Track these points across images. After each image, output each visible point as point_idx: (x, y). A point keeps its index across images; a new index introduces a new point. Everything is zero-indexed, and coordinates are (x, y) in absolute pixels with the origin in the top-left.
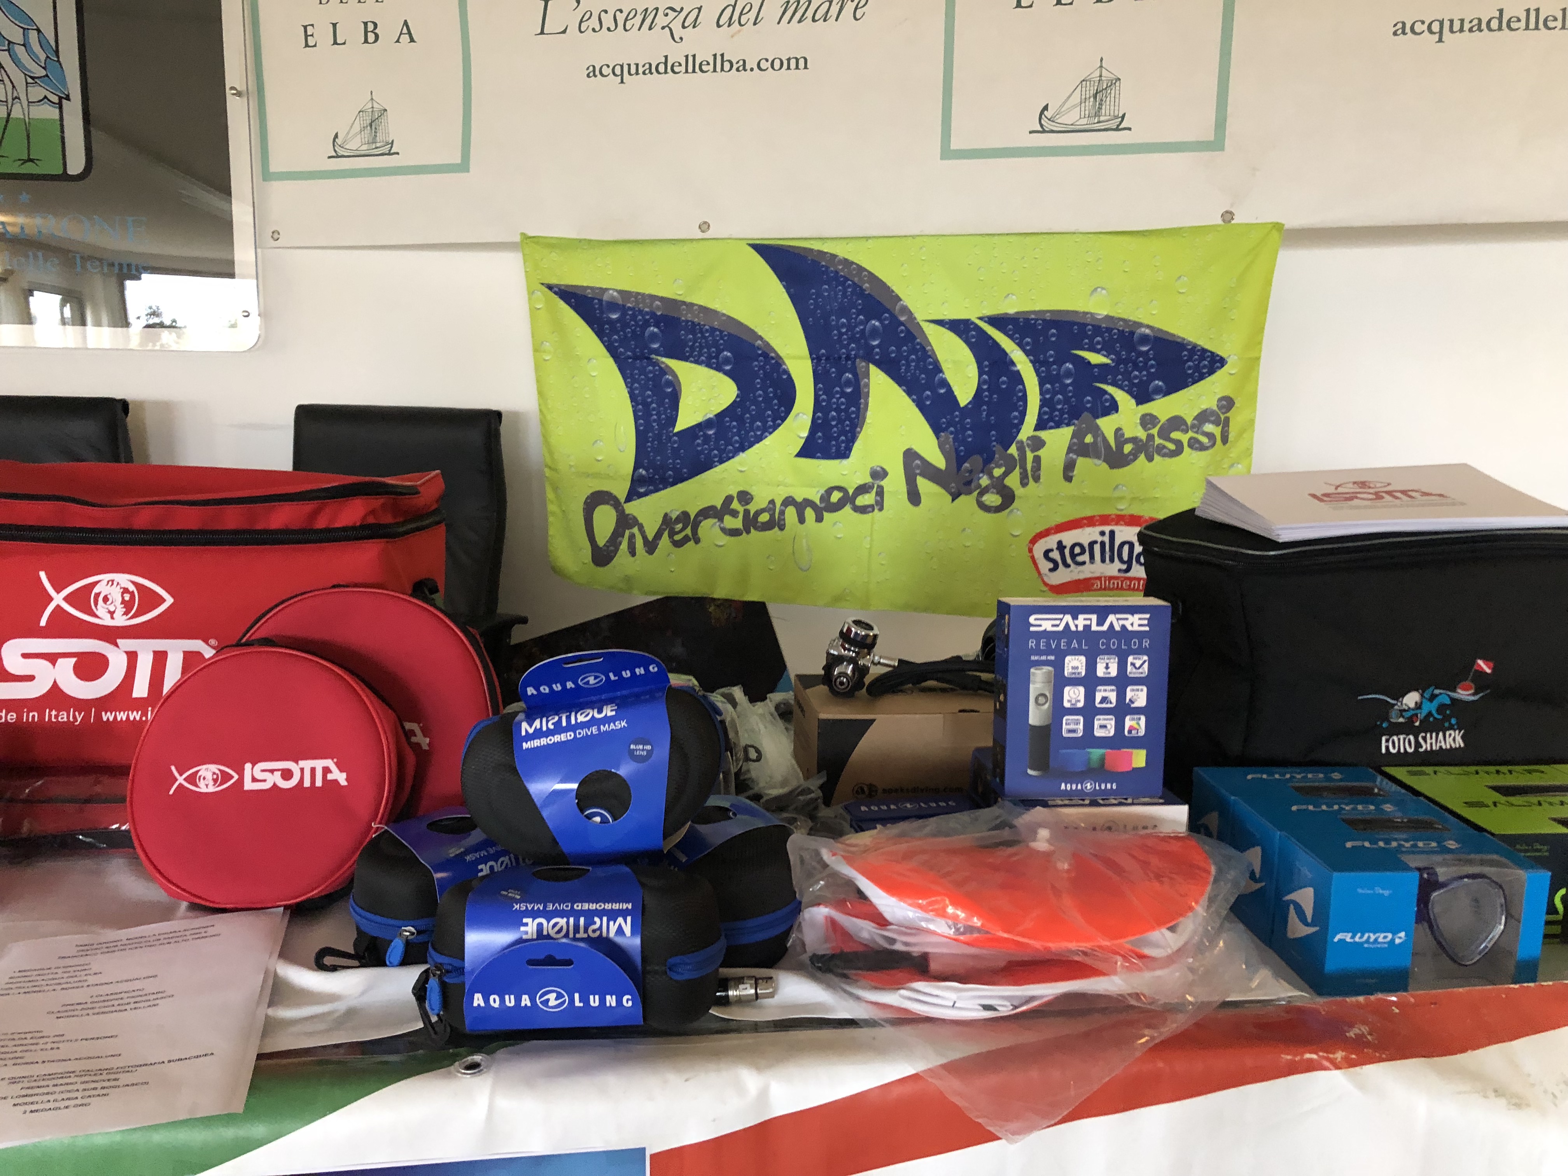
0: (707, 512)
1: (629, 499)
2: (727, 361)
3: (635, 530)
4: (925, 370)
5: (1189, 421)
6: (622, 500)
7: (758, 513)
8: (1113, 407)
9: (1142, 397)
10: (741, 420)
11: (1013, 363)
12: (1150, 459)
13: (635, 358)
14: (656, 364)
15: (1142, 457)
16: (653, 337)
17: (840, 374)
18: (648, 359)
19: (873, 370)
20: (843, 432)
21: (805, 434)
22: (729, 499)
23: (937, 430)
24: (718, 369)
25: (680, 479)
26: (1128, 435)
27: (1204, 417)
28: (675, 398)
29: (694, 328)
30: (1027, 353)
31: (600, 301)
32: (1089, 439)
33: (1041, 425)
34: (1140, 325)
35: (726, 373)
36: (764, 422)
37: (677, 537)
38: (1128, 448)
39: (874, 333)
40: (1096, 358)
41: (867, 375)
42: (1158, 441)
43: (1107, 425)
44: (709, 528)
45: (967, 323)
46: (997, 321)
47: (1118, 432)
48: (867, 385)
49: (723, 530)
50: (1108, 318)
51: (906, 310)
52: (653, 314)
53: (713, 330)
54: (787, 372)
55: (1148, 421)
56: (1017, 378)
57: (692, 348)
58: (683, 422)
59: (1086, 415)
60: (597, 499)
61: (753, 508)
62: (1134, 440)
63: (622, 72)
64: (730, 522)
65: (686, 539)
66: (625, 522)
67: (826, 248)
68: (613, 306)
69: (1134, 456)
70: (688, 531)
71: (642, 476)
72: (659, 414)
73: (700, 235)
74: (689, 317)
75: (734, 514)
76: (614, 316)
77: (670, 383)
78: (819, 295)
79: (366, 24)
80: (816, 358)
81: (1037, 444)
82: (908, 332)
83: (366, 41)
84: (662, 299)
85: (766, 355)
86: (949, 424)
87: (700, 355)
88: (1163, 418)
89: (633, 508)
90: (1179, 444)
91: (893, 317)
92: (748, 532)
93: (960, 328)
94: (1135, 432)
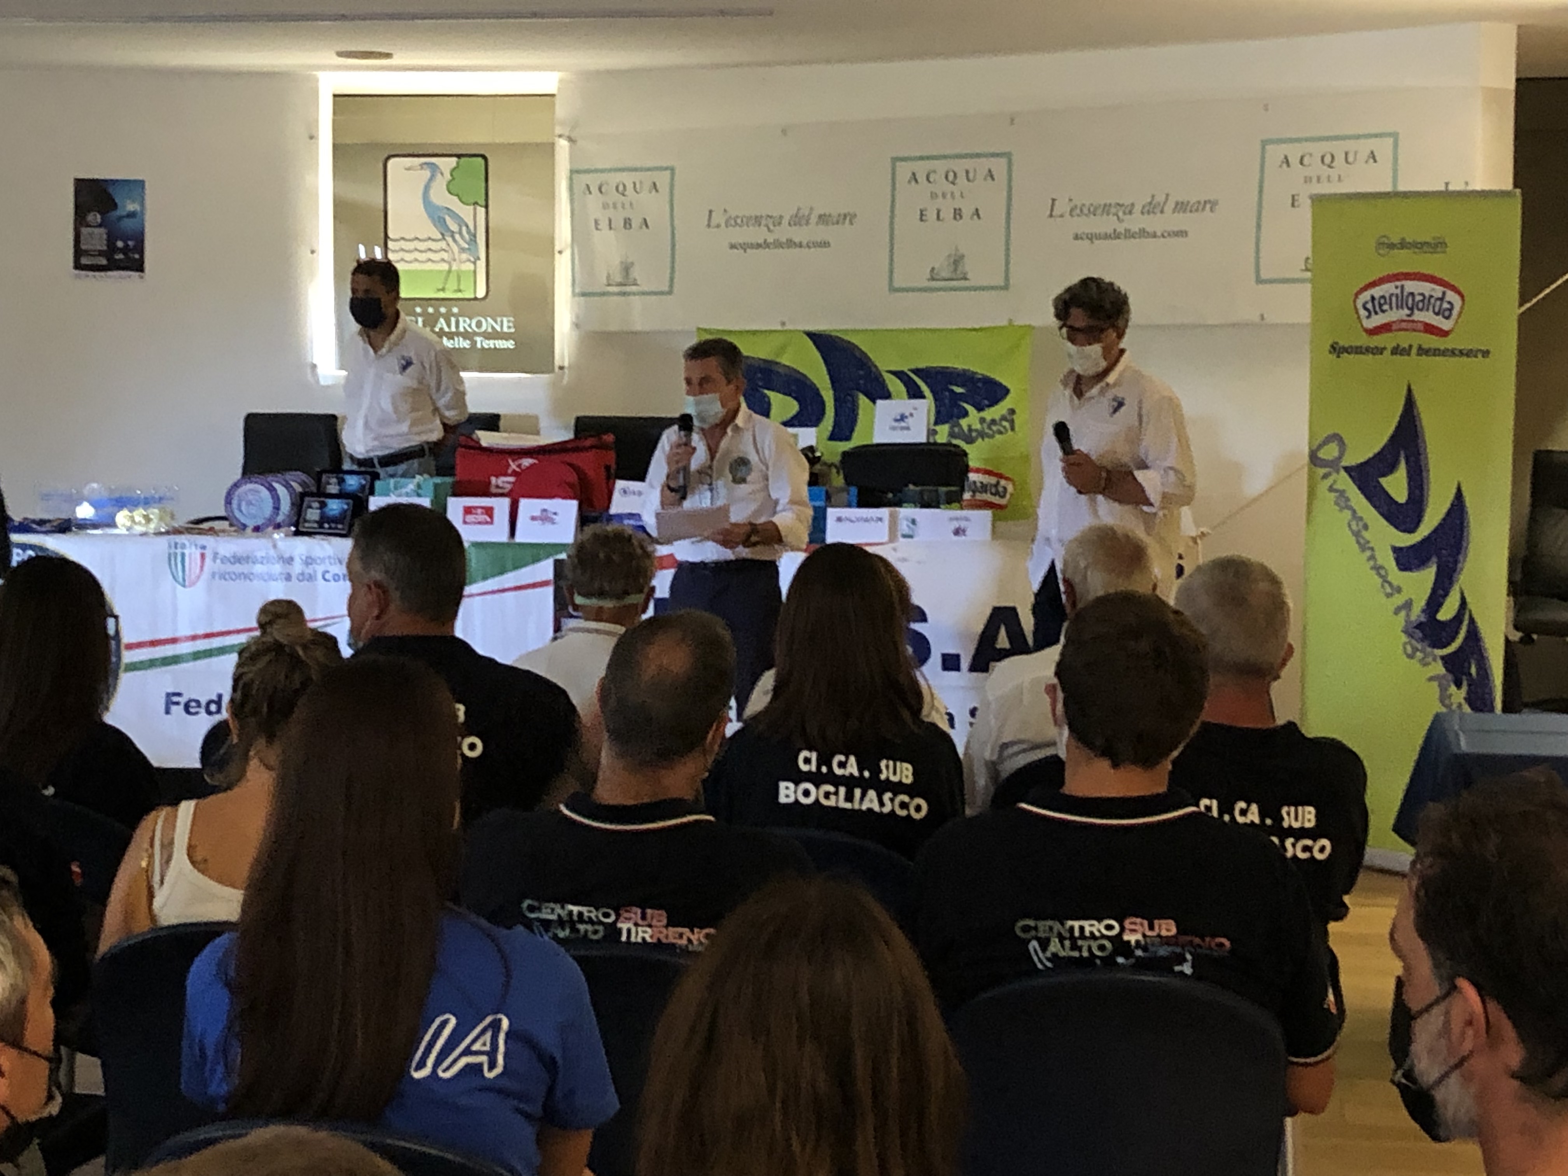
2: (795, 391)
5: (998, 420)
8: (966, 414)
9: (980, 409)
10: (800, 421)
11: (923, 392)
12: (983, 439)
13: (750, 390)
14: (761, 392)
15: (980, 439)
16: (760, 379)
17: (846, 397)
18: (757, 390)
19: (861, 394)
20: (848, 426)
21: (831, 428)
24: (791, 396)
26: (973, 428)
28: (768, 410)
29: (777, 374)
30: (930, 388)
32: (957, 431)
33: (936, 423)
34: (977, 373)
35: (793, 397)
38: (974, 434)
39: (860, 376)
40: (959, 390)
41: (858, 397)
42: (986, 430)
43: (964, 423)
45: (902, 372)
46: (917, 371)
47: (969, 426)
48: (858, 403)
50: (962, 369)
51: (875, 366)
52: (759, 367)
53: (786, 375)
54: (822, 397)
55: (982, 420)
57: (778, 385)
59: (955, 419)
62: (976, 430)
63: (745, 247)
67: (841, 335)
69: (976, 438)
73: (781, 328)
74: (777, 369)
77: (766, 403)
78: (835, 358)
80: (834, 389)
81: (935, 433)
82: (876, 376)
83: (625, 228)
84: (764, 360)
85: (811, 388)
87: (781, 389)
88: (988, 419)
90: (993, 432)
91: (870, 370)
93: (899, 374)
94: (978, 426)
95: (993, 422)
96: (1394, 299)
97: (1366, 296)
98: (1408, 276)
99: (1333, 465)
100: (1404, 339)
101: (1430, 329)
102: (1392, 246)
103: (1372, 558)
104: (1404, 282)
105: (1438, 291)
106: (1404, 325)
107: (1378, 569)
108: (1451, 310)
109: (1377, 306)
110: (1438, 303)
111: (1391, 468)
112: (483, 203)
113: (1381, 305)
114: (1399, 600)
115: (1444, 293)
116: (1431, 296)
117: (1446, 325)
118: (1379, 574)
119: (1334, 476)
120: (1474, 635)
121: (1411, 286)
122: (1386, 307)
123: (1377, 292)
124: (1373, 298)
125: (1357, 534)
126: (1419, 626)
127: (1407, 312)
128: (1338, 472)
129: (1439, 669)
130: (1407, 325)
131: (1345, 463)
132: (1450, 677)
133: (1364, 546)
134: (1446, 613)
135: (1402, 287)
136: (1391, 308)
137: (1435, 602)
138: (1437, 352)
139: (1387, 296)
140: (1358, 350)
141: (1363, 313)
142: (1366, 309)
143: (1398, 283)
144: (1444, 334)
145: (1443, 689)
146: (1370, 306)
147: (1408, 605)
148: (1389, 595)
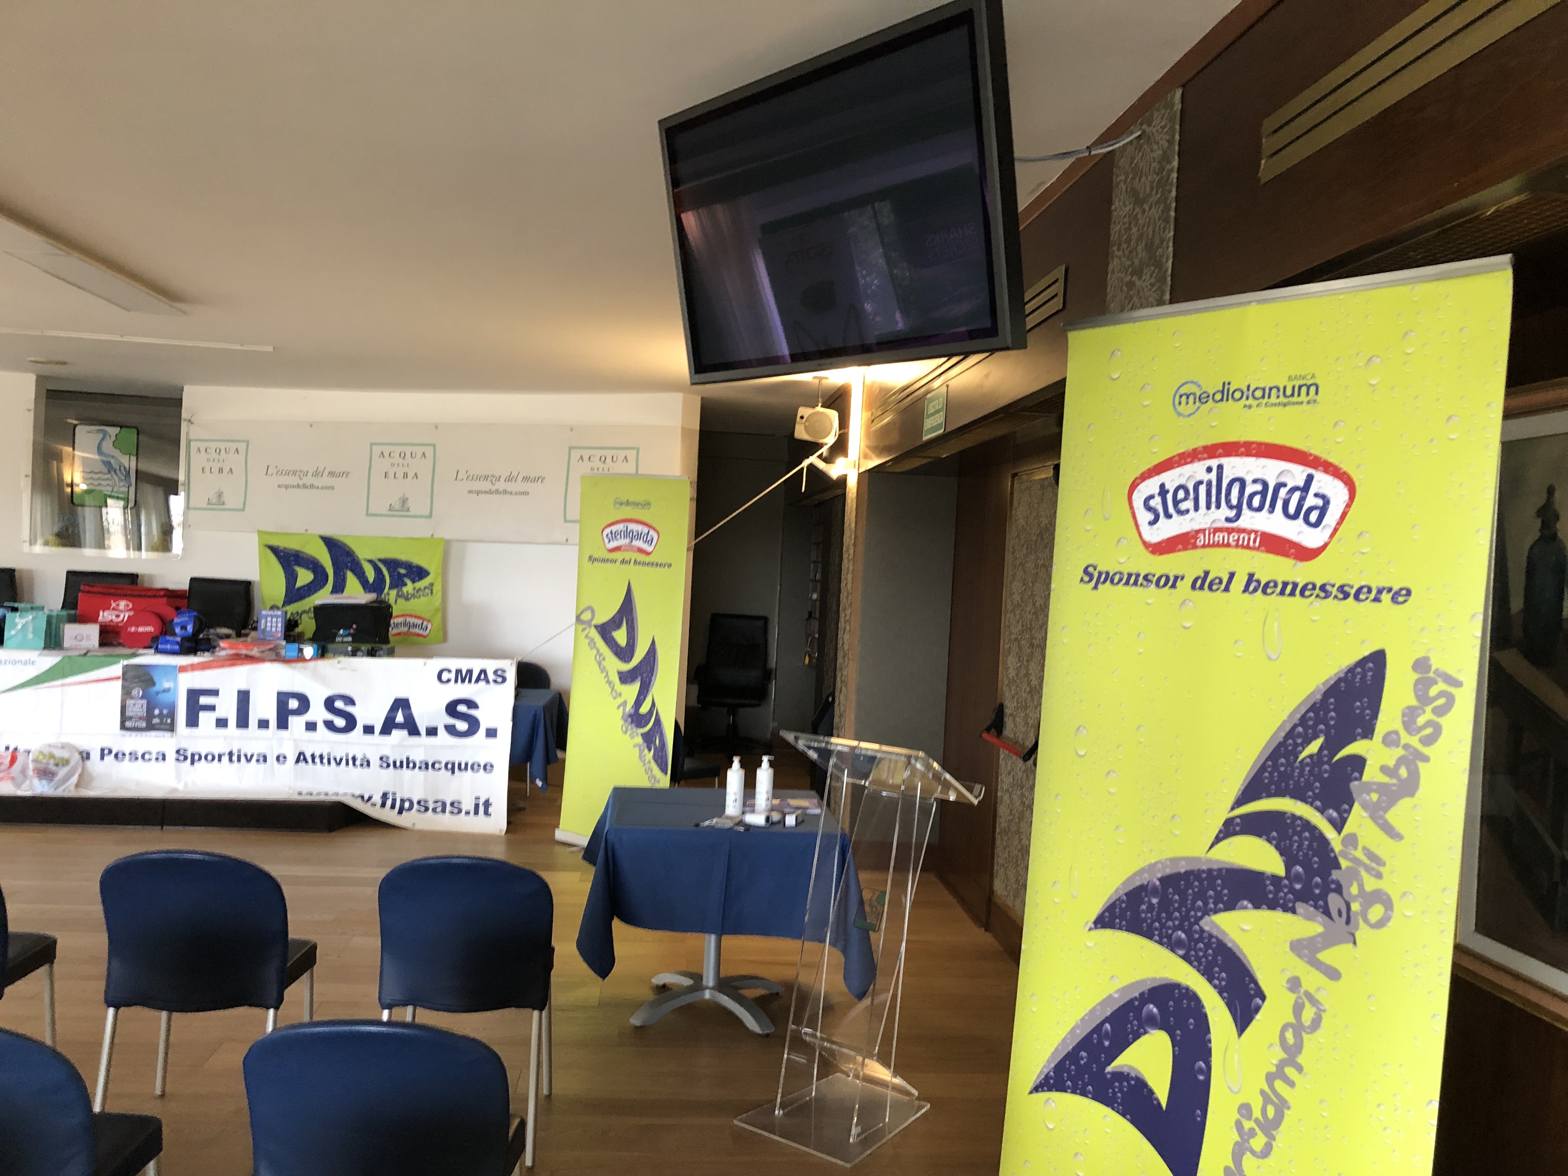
0: (304, 612)
2: (310, 567)
4: (361, 573)
6: (281, 607)
10: (314, 584)
13: (286, 565)
14: (292, 568)
16: (291, 560)
17: (340, 573)
18: (290, 566)
19: (348, 571)
20: (341, 590)
23: (365, 590)
24: (308, 569)
25: (297, 601)
26: (409, 592)
29: (302, 558)
30: (386, 569)
31: (278, 550)
32: (401, 593)
33: (390, 588)
35: (310, 571)
36: (321, 584)
38: (409, 596)
39: (349, 562)
40: (402, 571)
41: (347, 573)
42: (416, 594)
46: (379, 560)
48: (347, 576)
50: (405, 560)
51: (356, 556)
52: (292, 554)
53: (307, 558)
54: (326, 571)
56: (384, 574)
57: (301, 564)
58: (298, 585)
60: (274, 606)
68: (282, 551)
71: (287, 599)
72: (292, 583)
73: (305, 532)
74: (301, 555)
76: (281, 554)
77: (295, 574)
78: (335, 551)
79: (220, 468)
80: (334, 567)
82: (357, 562)
83: (220, 472)
84: (295, 550)
85: (321, 566)
86: (368, 588)
87: (303, 565)
91: (353, 557)
93: (370, 561)
94: (411, 592)
95: (420, 589)
96: (622, 533)
97: (607, 531)
98: (630, 521)
99: (589, 623)
100: (628, 555)
101: (641, 550)
102: (622, 504)
103: (607, 676)
104: (628, 524)
105: (645, 530)
107: (609, 682)
108: (652, 540)
109: (613, 536)
110: (646, 536)
111: (619, 626)
112: (135, 453)
113: (615, 536)
114: (619, 701)
115: (648, 531)
116: (642, 533)
117: (649, 549)
118: (610, 685)
119: (588, 629)
120: (658, 722)
121: (631, 526)
122: (618, 537)
123: (613, 529)
124: (611, 532)
125: (599, 664)
126: (630, 716)
127: (630, 540)
128: (590, 627)
129: (639, 740)
130: (629, 548)
131: (595, 622)
132: (645, 745)
133: (603, 670)
134: (644, 709)
135: (627, 526)
136: (621, 538)
137: (638, 703)
138: (644, 564)
139: (618, 531)
140: (603, 560)
141: (606, 540)
142: (607, 537)
143: (625, 524)
144: (649, 554)
145: (641, 752)
146: (609, 536)
147: (624, 704)
148: (615, 698)
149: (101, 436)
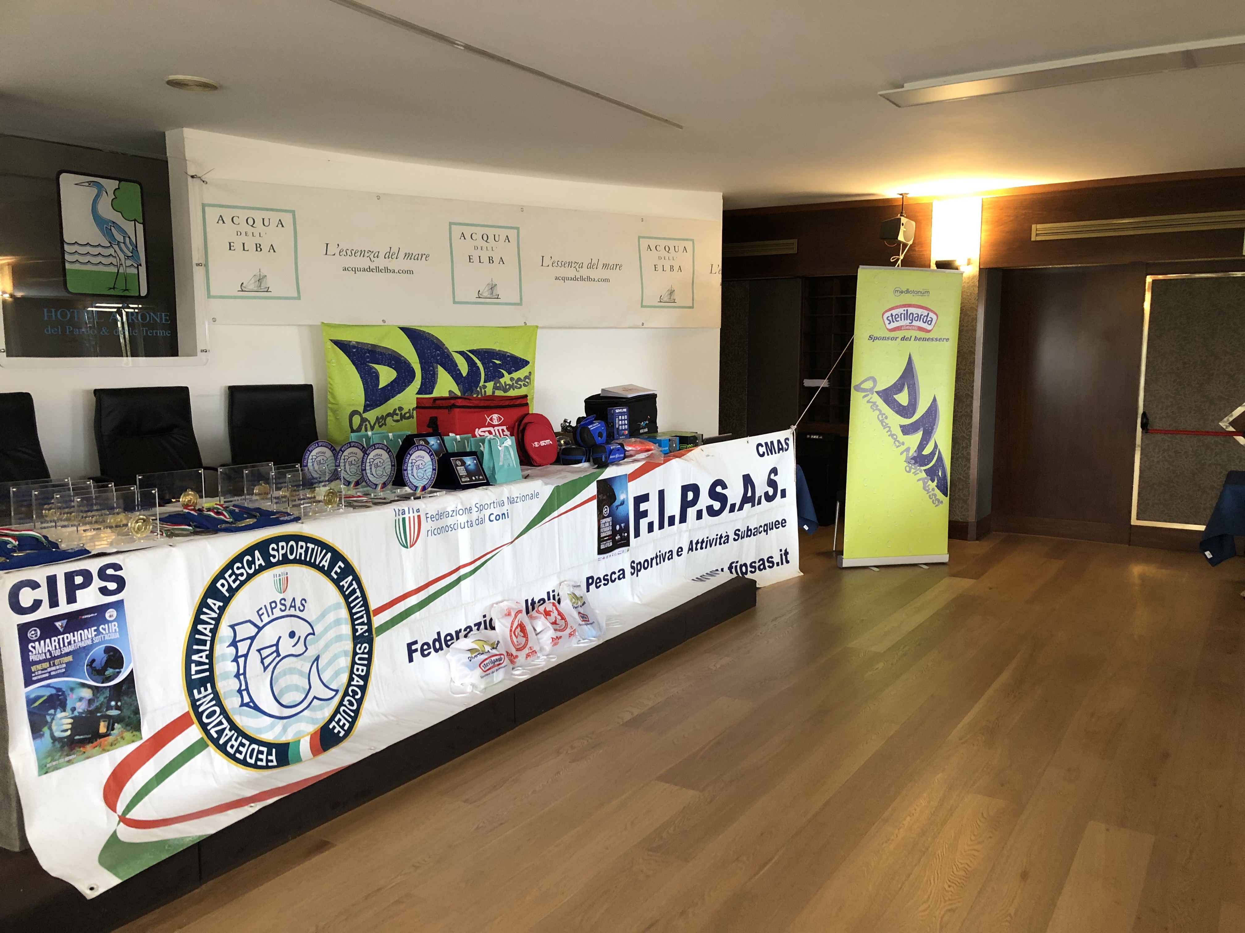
0: (389, 415)
1: (364, 412)
2: (393, 364)
3: (367, 423)
4: (453, 366)
5: (522, 379)
6: (362, 413)
7: (405, 414)
8: (503, 376)
9: (510, 373)
10: (398, 384)
11: (476, 364)
12: (514, 390)
13: (361, 364)
14: (369, 366)
15: (512, 389)
16: (368, 357)
17: (429, 368)
18: (366, 364)
19: (439, 366)
20: (430, 386)
21: (419, 387)
22: (395, 410)
23: (458, 384)
24: (391, 367)
25: (381, 404)
26: (507, 383)
27: (526, 377)
28: (377, 377)
29: (381, 354)
30: (480, 361)
31: (349, 345)
32: (498, 385)
33: (485, 382)
34: (507, 352)
35: (393, 368)
36: (405, 384)
37: (380, 424)
38: (508, 387)
39: (438, 355)
40: (498, 362)
41: (437, 368)
42: (515, 385)
43: (502, 380)
44: (389, 419)
45: (463, 352)
46: (472, 351)
47: (505, 382)
48: (437, 371)
49: (394, 421)
50: (499, 350)
51: (446, 348)
52: (368, 349)
53: (389, 354)
54: (412, 368)
55: (512, 379)
56: (478, 368)
57: (382, 360)
58: (381, 386)
59: (497, 378)
60: (354, 413)
61: (403, 412)
62: (509, 385)
63: (355, 270)
64: (396, 418)
65: (382, 425)
66: (363, 420)
67: (421, 329)
68: (354, 347)
69: (509, 389)
70: (383, 422)
71: (368, 404)
72: (371, 383)
73: (382, 324)
74: (379, 350)
75: (397, 415)
76: (354, 350)
77: (374, 372)
78: (421, 343)
79: (256, 245)
80: (421, 363)
81: (485, 387)
82: (447, 354)
83: (257, 250)
84: (372, 345)
85: (405, 362)
86: (461, 382)
87: (385, 362)
88: (516, 378)
89: (364, 415)
90: (520, 385)
91: (443, 350)
92: (402, 420)
93: (462, 353)
94: (509, 382)
95: (519, 379)
96: (903, 315)
97: (889, 314)
98: (910, 306)
99: (871, 390)
100: (908, 334)
101: (920, 329)
102: (902, 292)
103: (889, 431)
104: (908, 309)
105: (925, 313)
106: (908, 327)
107: (892, 435)
108: (932, 321)
109: (894, 318)
110: (925, 318)
111: (900, 390)
112: (141, 221)
113: (896, 318)
114: (903, 448)
115: (928, 314)
116: (921, 315)
117: (929, 328)
118: (892, 437)
119: (870, 396)
120: (940, 459)
121: (911, 310)
122: (899, 319)
123: (894, 312)
124: (892, 315)
125: (882, 422)
126: (914, 458)
127: (909, 321)
128: (872, 393)
129: (924, 475)
130: (910, 327)
131: (877, 389)
132: (929, 478)
133: (885, 426)
134: (927, 451)
135: (907, 310)
136: (901, 320)
137: (922, 446)
138: (925, 339)
139: (899, 314)
140: (884, 339)
141: (887, 322)
142: (888, 320)
143: (906, 309)
144: (929, 331)
145: (925, 484)
146: (890, 318)
147: (908, 450)
148: (898, 447)
149: (95, 191)
